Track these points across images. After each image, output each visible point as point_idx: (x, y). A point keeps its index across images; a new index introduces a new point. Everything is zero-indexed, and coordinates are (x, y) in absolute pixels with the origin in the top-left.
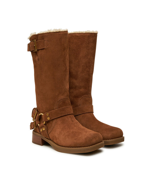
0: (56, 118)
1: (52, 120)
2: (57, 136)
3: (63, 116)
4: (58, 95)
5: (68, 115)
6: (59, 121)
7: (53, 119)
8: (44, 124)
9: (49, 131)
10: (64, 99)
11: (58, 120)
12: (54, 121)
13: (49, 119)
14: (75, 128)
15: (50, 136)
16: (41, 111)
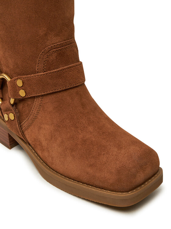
0: (42, 96)
1: (31, 98)
2: (44, 143)
3: (60, 91)
4: (46, 35)
5: (71, 88)
6: (49, 103)
7: (34, 97)
8: (13, 105)
9: (25, 124)
10: (61, 45)
11: (47, 100)
12: (37, 102)
13: (22, 93)
14: (91, 129)
15: (27, 136)
16: (4, 69)
